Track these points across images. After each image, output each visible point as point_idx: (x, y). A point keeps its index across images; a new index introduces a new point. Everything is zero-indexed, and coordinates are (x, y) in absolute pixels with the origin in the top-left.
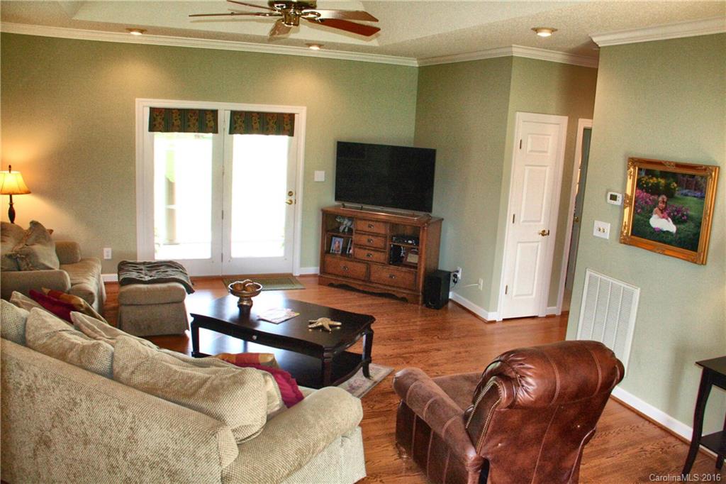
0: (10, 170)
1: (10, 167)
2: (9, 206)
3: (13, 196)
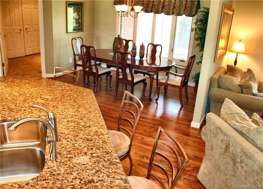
0: (240, 42)
1: (240, 40)
2: (235, 59)
3: (238, 54)
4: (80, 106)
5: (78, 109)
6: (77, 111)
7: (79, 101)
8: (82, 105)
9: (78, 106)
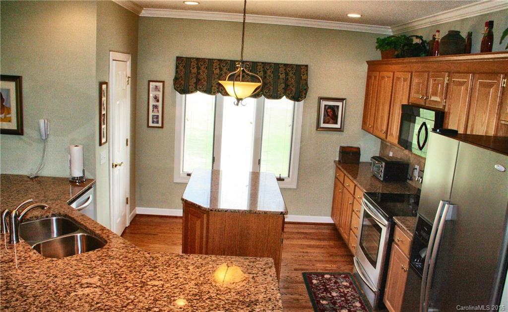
4: (7, 289)
5: (7, 282)
6: (7, 279)
7: (14, 299)
8: (4, 291)
9: (9, 286)
